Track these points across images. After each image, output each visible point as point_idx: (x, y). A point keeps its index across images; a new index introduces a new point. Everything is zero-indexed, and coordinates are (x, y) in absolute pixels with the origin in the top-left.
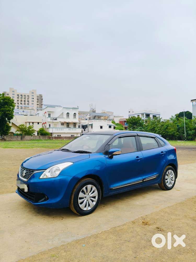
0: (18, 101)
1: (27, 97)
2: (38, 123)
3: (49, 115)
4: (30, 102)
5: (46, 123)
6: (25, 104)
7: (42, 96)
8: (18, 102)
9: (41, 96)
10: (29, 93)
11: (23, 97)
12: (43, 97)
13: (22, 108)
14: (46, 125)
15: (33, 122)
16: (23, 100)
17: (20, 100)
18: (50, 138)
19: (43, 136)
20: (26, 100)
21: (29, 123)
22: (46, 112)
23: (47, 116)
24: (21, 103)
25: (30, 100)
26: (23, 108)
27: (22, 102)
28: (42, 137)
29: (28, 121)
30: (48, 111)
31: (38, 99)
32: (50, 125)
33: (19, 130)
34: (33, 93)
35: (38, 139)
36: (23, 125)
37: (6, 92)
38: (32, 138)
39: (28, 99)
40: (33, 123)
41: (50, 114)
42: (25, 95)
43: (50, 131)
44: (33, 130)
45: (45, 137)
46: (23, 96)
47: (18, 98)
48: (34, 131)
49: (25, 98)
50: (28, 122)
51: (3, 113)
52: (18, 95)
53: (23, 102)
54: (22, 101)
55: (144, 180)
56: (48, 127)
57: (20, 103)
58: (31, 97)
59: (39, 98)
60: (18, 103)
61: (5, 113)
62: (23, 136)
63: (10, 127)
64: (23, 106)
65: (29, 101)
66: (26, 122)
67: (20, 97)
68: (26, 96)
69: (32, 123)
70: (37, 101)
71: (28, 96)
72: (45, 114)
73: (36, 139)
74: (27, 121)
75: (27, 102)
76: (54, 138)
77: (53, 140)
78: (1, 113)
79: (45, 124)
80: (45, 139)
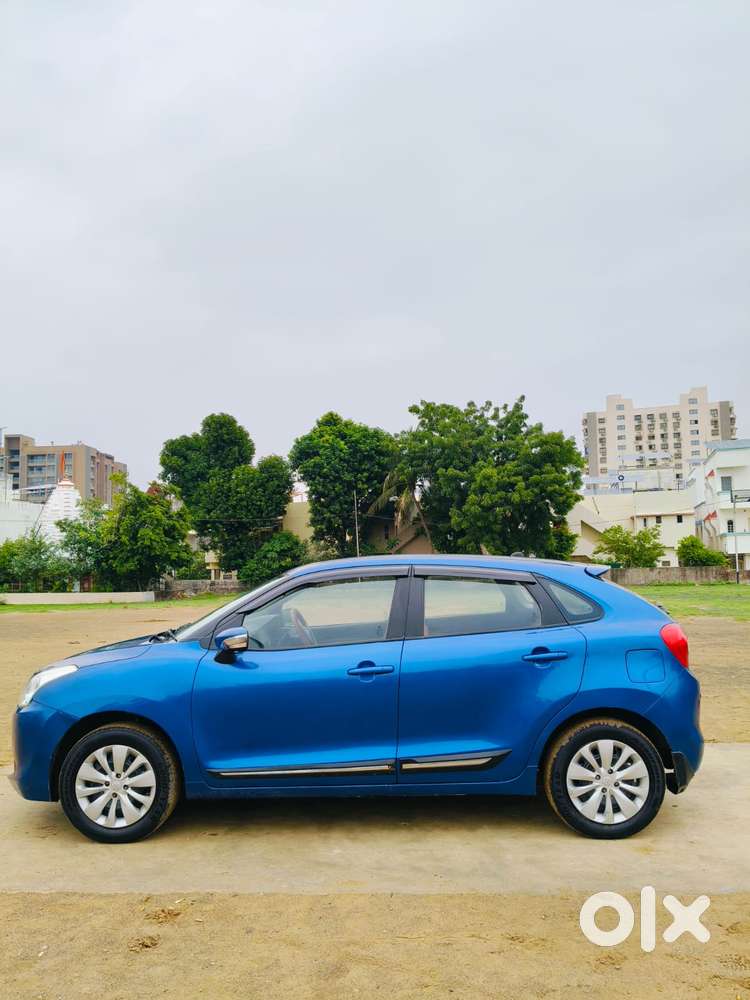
0: (638, 438)
1: (671, 421)
2: (680, 519)
3: (727, 482)
4: (686, 438)
5: (714, 515)
6: (665, 447)
7: (731, 410)
8: (640, 443)
9: (726, 408)
10: (677, 402)
11: (658, 422)
12: (734, 410)
13: (654, 464)
14: (715, 525)
15: (658, 513)
16: (658, 432)
17: (645, 433)
18: (726, 576)
19: (698, 568)
20: (670, 431)
21: (645, 520)
22: (712, 474)
23: (718, 487)
24: (650, 447)
25: (685, 428)
26: (660, 463)
27: (653, 442)
28: (693, 574)
29: (641, 514)
30: (718, 469)
31: (716, 422)
32: (730, 523)
33: (605, 546)
34: (693, 401)
35: (677, 582)
36: (618, 530)
37: (594, 414)
38: (653, 575)
39: (677, 425)
40: (659, 518)
41: (729, 478)
42: (665, 414)
43: (731, 546)
44: (656, 547)
45: (704, 573)
46: (657, 417)
47: (638, 427)
48: (658, 550)
49: (664, 426)
50: (638, 517)
51: (536, 490)
52: (638, 418)
53: (658, 442)
54: (653, 437)
55: (405, 766)
56: (724, 529)
57: (645, 447)
58: (686, 418)
59: (719, 418)
60: (640, 447)
61: (543, 490)
62: (621, 570)
63: (573, 538)
64: (659, 454)
65: (679, 434)
66: (632, 518)
67: (646, 422)
68: (670, 416)
69: (655, 520)
70: (712, 428)
71: (676, 415)
72: (710, 479)
73: (670, 582)
74: (634, 515)
75: (671, 441)
76: (744, 578)
77: (741, 582)
78: (532, 491)
79: (713, 521)
80: (705, 580)
